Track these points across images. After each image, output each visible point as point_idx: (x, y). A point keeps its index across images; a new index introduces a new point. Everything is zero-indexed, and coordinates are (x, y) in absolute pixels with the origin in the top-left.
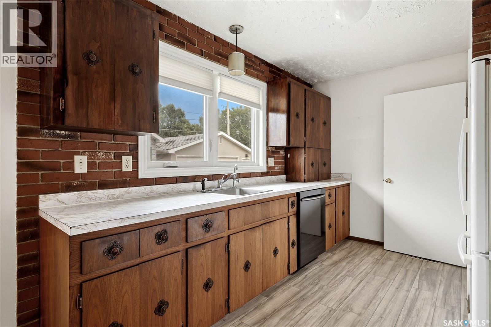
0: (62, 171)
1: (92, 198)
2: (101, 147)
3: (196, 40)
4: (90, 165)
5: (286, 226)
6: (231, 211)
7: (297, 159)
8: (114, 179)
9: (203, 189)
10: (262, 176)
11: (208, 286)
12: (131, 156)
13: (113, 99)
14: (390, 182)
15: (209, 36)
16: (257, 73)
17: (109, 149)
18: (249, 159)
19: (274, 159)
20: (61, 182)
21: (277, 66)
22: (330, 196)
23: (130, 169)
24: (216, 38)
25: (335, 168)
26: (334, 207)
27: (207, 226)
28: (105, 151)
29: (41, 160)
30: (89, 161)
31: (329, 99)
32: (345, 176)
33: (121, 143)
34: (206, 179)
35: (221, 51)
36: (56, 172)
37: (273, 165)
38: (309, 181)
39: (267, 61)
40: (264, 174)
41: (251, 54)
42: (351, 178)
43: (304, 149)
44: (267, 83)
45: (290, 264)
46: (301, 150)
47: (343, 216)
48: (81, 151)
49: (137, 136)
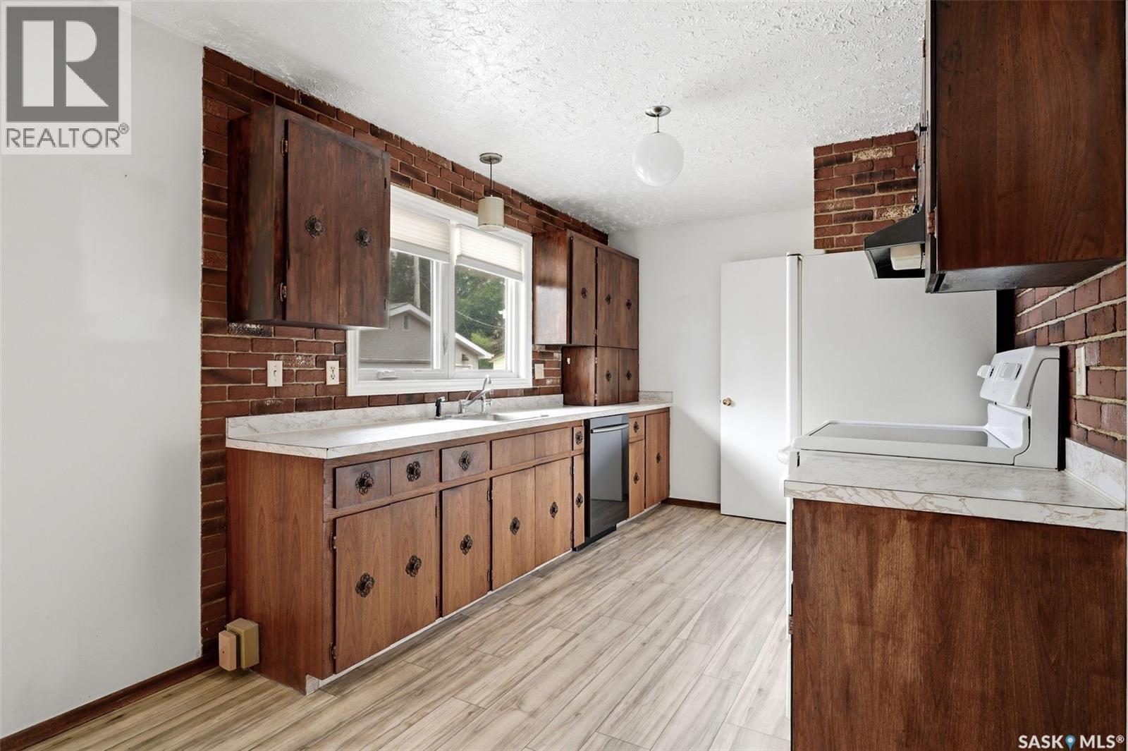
0: (252, 384)
1: (289, 425)
2: (297, 347)
3: (426, 172)
4: (287, 375)
5: (569, 470)
6: (494, 443)
7: (582, 365)
8: (315, 397)
9: (438, 414)
10: (525, 396)
11: (465, 545)
12: (338, 362)
13: (338, 281)
14: (729, 405)
15: (445, 165)
16: (517, 219)
17: (310, 351)
18: (469, 367)
19: (544, 367)
20: (252, 400)
21: (549, 205)
22: (636, 427)
23: (336, 382)
24: (455, 167)
25: (647, 382)
26: (644, 446)
27: (464, 462)
28: (304, 354)
29: (228, 368)
30: (285, 368)
31: (636, 261)
32: (661, 395)
33: (324, 341)
34: (443, 399)
35: (462, 186)
36: (246, 385)
37: (542, 377)
38: (603, 404)
39: (533, 198)
40: (528, 392)
41: (508, 188)
42: (672, 399)
43: (594, 349)
44: (533, 235)
45: (575, 532)
46: (589, 350)
47: (658, 462)
48: (275, 354)
49: (345, 331)
